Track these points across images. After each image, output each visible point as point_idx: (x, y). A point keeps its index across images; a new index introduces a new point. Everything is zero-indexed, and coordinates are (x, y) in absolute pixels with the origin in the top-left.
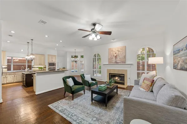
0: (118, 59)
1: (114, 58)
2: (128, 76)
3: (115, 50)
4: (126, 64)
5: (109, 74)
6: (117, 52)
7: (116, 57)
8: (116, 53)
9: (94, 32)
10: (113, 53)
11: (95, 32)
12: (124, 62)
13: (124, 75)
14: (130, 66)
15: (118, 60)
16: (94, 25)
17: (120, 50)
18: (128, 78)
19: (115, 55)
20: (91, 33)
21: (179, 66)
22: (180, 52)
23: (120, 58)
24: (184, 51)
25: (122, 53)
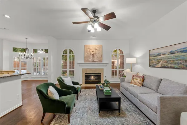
0: (95, 58)
2: (105, 75)
3: (92, 48)
4: (103, 62)
5: (85, 74)
6: (95, 51)
8: (93, 51)
12: (101, 61)
13: (101, 74)
14: (106, 65)
17: (97, 48)
19: (92, 53)
21: (160, 65)
22: (160, 55)
23: (97, 57)
24: (167, 55)
25: (99, 52)
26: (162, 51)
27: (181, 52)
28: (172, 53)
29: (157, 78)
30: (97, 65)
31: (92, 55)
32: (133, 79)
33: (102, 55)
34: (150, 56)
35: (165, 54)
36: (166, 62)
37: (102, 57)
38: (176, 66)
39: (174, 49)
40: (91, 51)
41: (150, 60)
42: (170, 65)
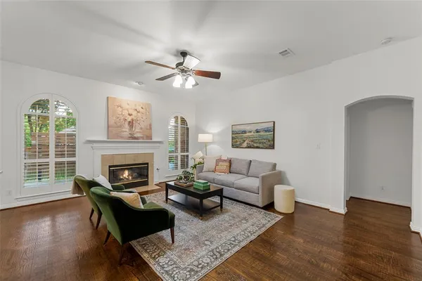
0: (137, 130)
1: (127, 125)
2: (156, 166)
3: (127, 107)
4: (153, 140)
5: (110, 167)
6: (134, 113)
7: (131, 124)
8: (130, 115)
9: (183, 71)
10: (122, 111)
11: (186, 72)
12: (148, 137)
13: (147, 164)
14: (158, 145)
15: (137, 132)
16: (184, 54)
17: (139, 108)
18: (155, 169)
19: (129, 119)
20: (176, 71)
21: (245, 145)
22: (244, 132)
23: (141, 128)
24: (252, 133)
25: (144, 118)
26: (248, 128)
27: (266, 131)
28: (257, 132)
29: (245, 160)
30: (140, 145)
31: (129, 122)
32: (217, 165)
33: (150, 125)
34: (233, 133)
35: (251, 132)
36: (252, 141)
37: (151, 128)
38: (261, 146)
39: (259, 127)
40: (126, 113)
41: (233, 138)
42: (255, 145)
